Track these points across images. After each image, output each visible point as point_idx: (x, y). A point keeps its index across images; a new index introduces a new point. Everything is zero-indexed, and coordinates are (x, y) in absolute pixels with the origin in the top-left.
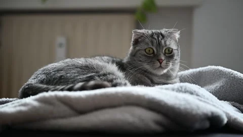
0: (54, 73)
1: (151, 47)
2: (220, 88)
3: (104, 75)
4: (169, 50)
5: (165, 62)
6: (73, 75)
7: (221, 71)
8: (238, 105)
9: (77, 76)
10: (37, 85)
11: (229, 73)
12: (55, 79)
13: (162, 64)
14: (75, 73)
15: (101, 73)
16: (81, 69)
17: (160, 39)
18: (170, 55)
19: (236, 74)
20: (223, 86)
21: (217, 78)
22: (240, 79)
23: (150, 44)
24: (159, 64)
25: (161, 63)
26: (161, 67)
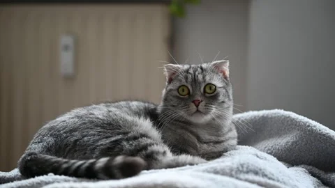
0: (65, 135)
1: (185, 84)
2: (292, 145)
3: (135, 138)
4: (210, 88)
5: (203, 104)
6: (93, 138)
7: (293, 120)
8: (316, 171)
9: (98, 141)
10: (43, 156)
11: (305, 124)
12: (67, 145)
13: (200, 107)
14: (94, 135)
15: (130, 135)
16: (102, 127)
17: (197, 73)
18: (212, 95)
19: (315, 126)
20: (296, 142)
21: (288, 129)
22: (320, 134)
23: (184, 80)
24: (195, 107)
25: (197, 106)
26: (198, 111)
